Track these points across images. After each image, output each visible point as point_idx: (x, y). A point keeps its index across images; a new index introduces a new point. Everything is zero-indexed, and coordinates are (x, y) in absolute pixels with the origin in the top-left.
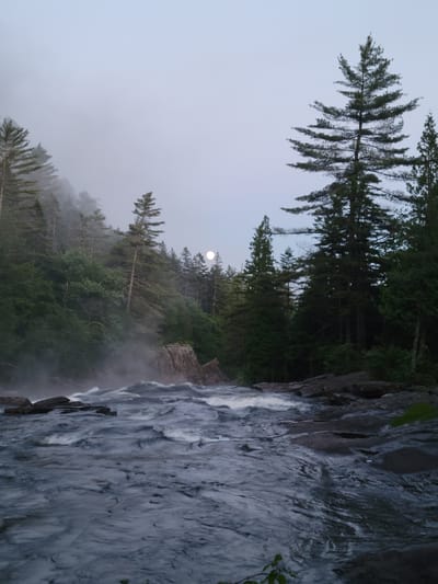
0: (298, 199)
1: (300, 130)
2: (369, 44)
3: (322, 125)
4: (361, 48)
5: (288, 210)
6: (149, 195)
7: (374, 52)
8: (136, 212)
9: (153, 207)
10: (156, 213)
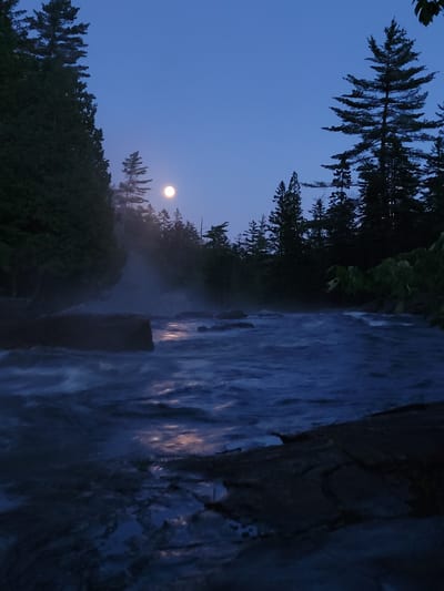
0: (333, 157)
1: (339, 99)
2: (393, 27)
3: (356, 94)
4: (386, 30)
5: (327, 167)
6: (137, 154)
7: (398, 34)
8: (125, 170)
9: (141, 166)
10: (143, 172)
